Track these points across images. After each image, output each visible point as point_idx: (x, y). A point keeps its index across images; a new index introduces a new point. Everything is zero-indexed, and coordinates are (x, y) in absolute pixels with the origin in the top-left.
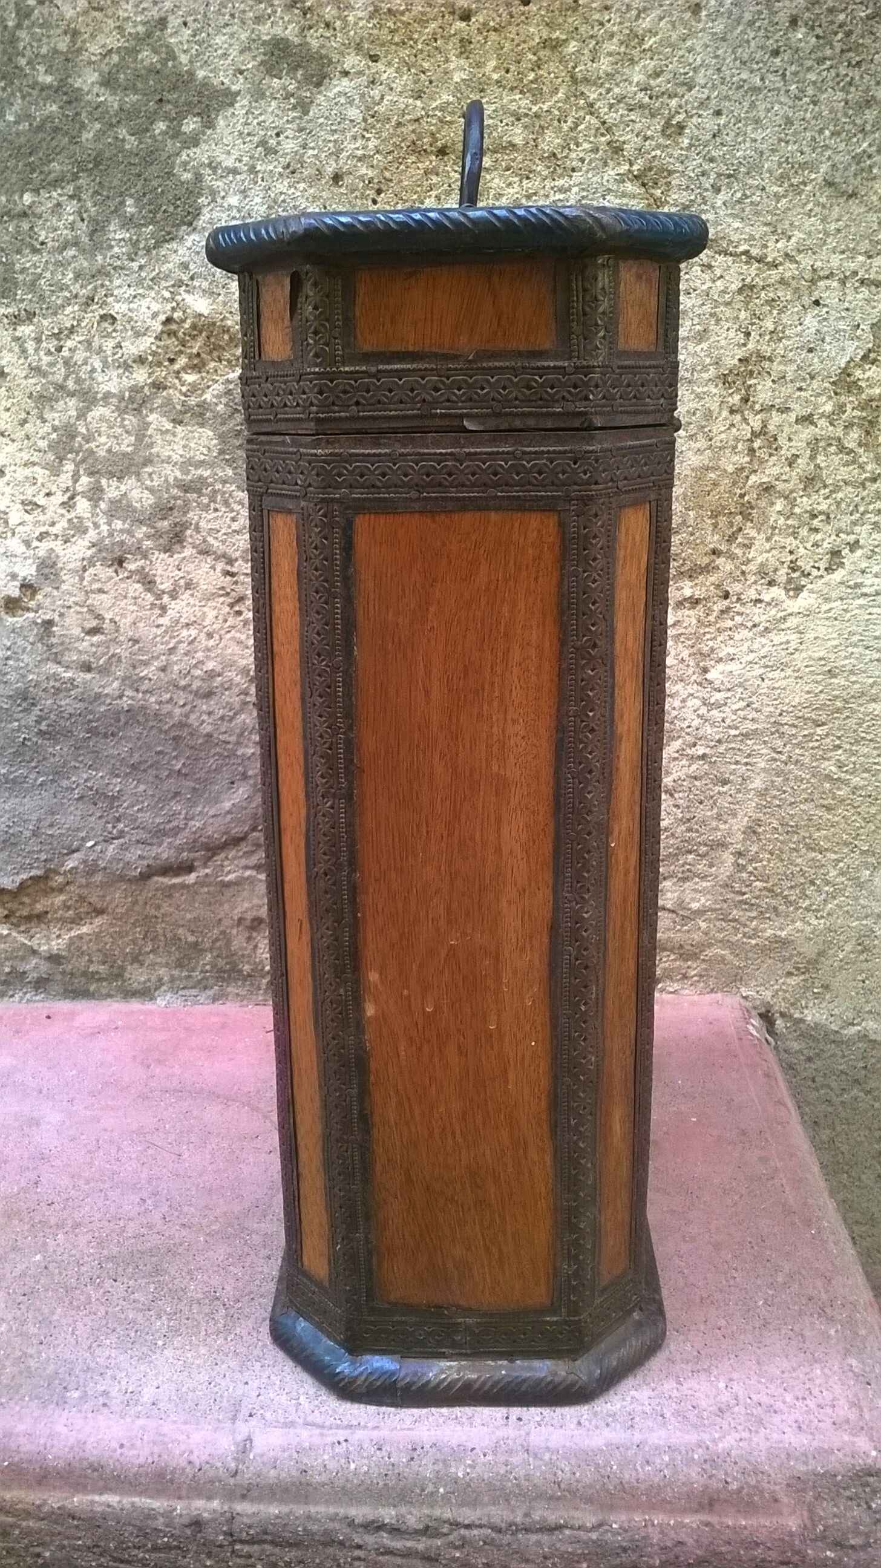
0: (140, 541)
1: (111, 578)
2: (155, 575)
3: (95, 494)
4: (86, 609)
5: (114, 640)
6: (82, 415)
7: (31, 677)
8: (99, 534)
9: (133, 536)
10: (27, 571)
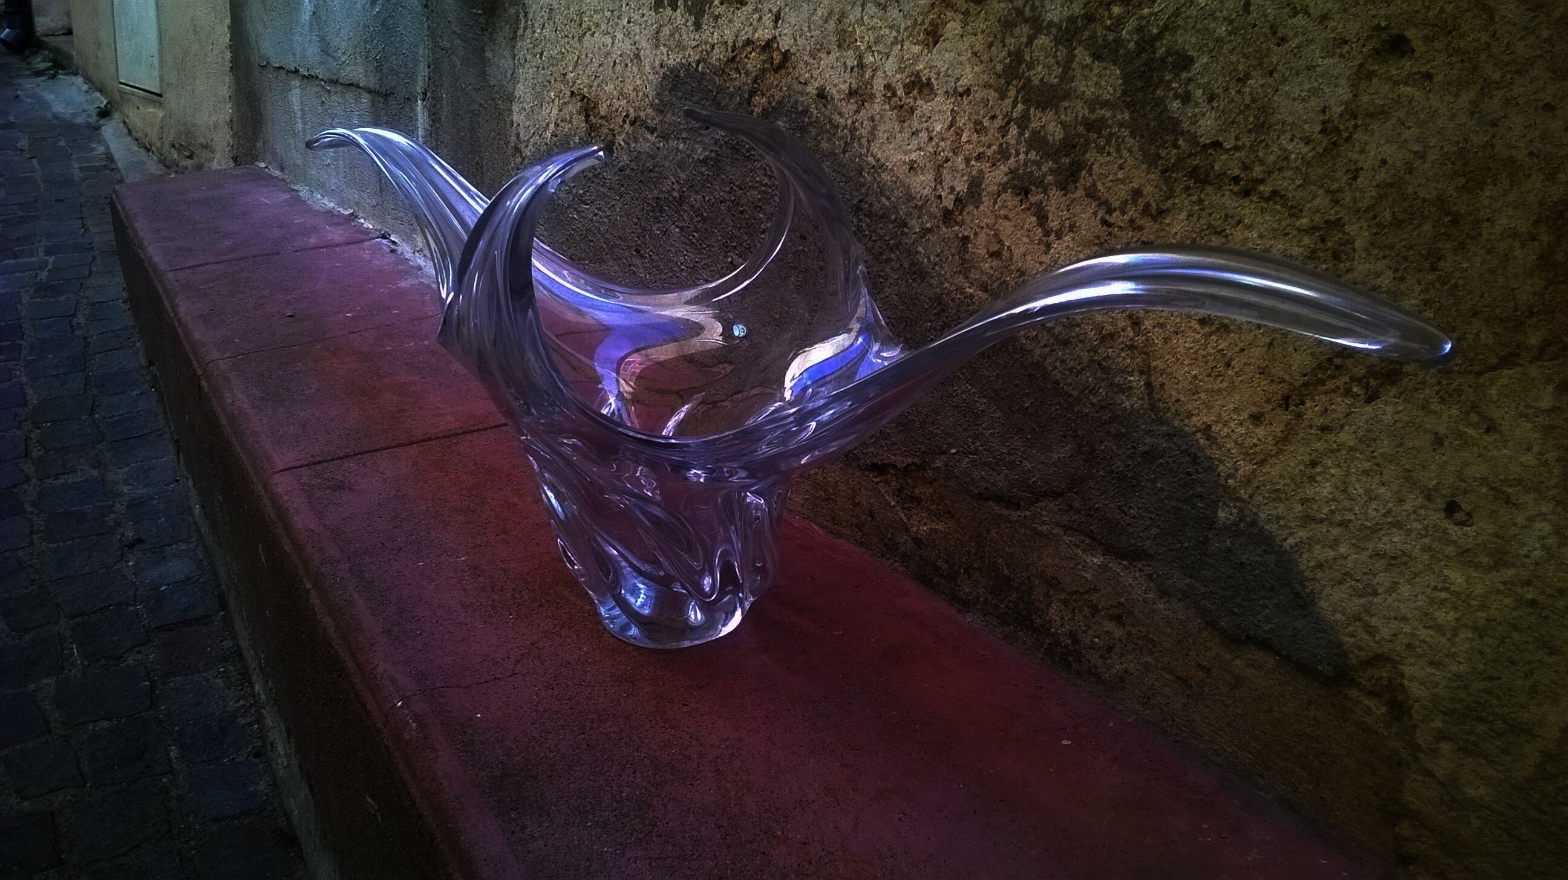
0: (1044, 176)
1: (1016, 207)
2: (1049, 212)
3: (1023, 122)
4: (993, 233)
5: (1007, 267)
6: (1030, 42)
7: (947, 285)
8: (1017, 162)
9: (1040, 169)
10: (961, 187)
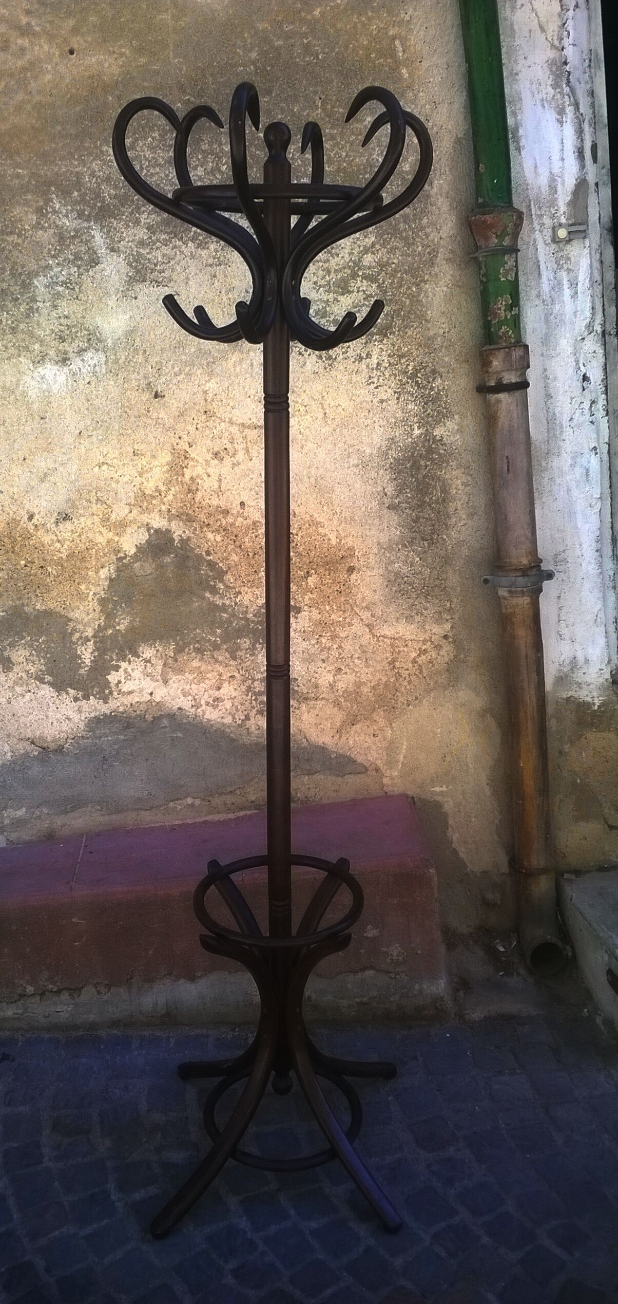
3: (256, 700)
6: (252, 683)
10: (243, 717)
